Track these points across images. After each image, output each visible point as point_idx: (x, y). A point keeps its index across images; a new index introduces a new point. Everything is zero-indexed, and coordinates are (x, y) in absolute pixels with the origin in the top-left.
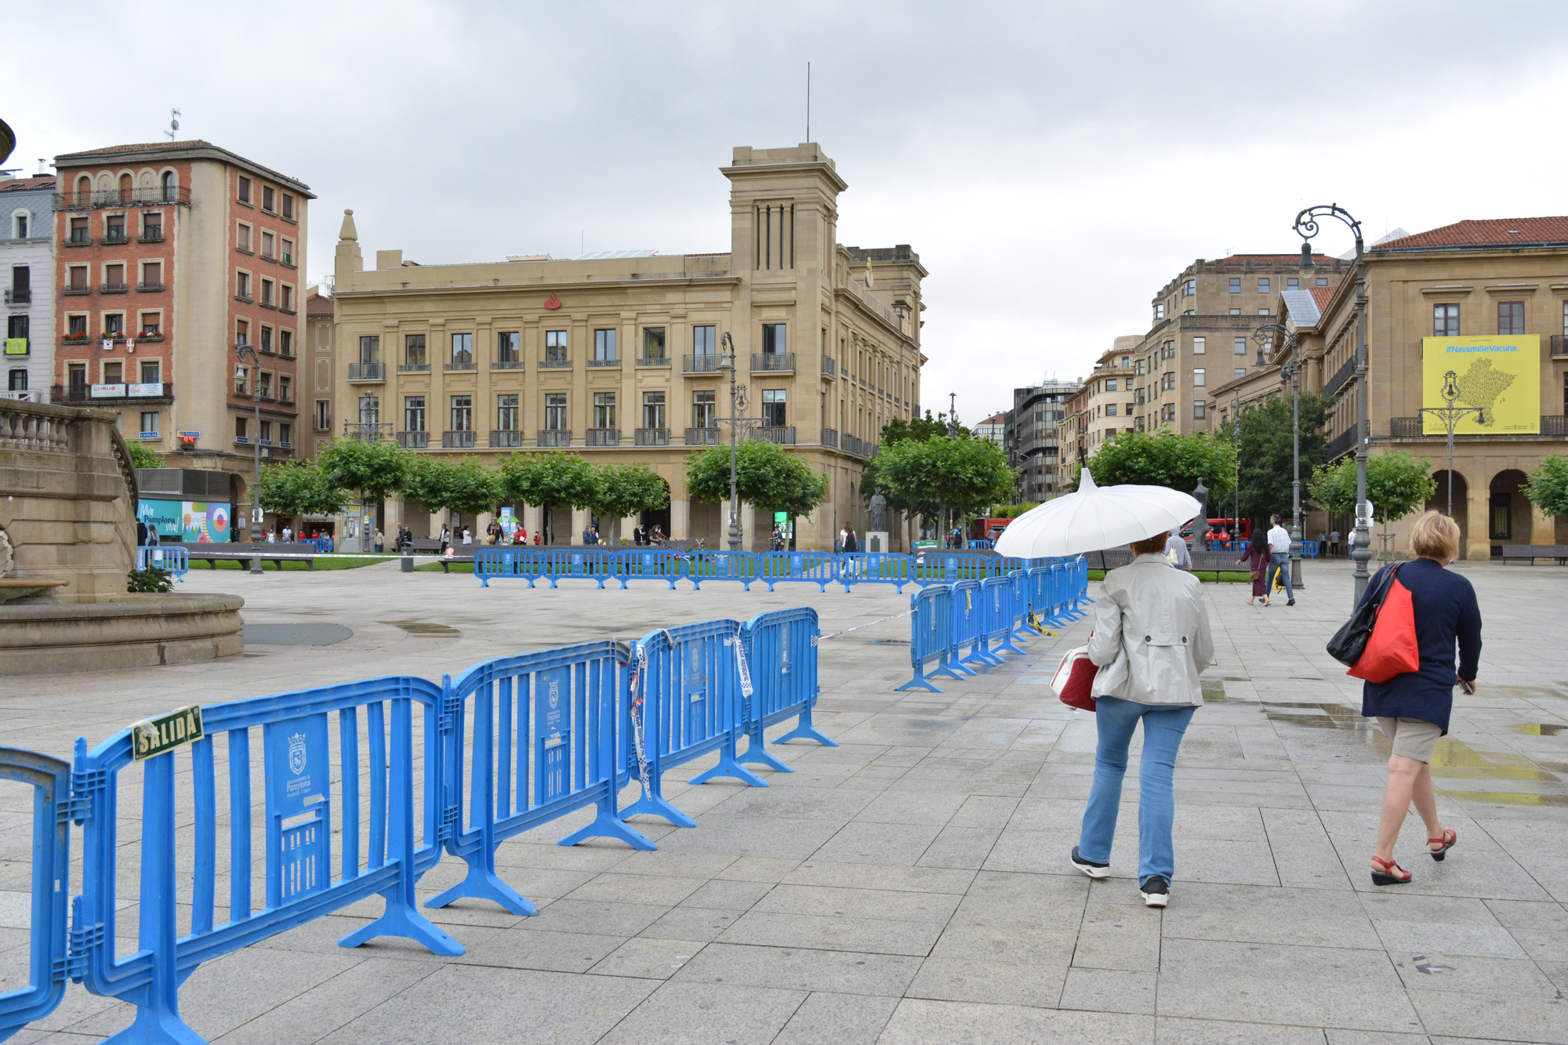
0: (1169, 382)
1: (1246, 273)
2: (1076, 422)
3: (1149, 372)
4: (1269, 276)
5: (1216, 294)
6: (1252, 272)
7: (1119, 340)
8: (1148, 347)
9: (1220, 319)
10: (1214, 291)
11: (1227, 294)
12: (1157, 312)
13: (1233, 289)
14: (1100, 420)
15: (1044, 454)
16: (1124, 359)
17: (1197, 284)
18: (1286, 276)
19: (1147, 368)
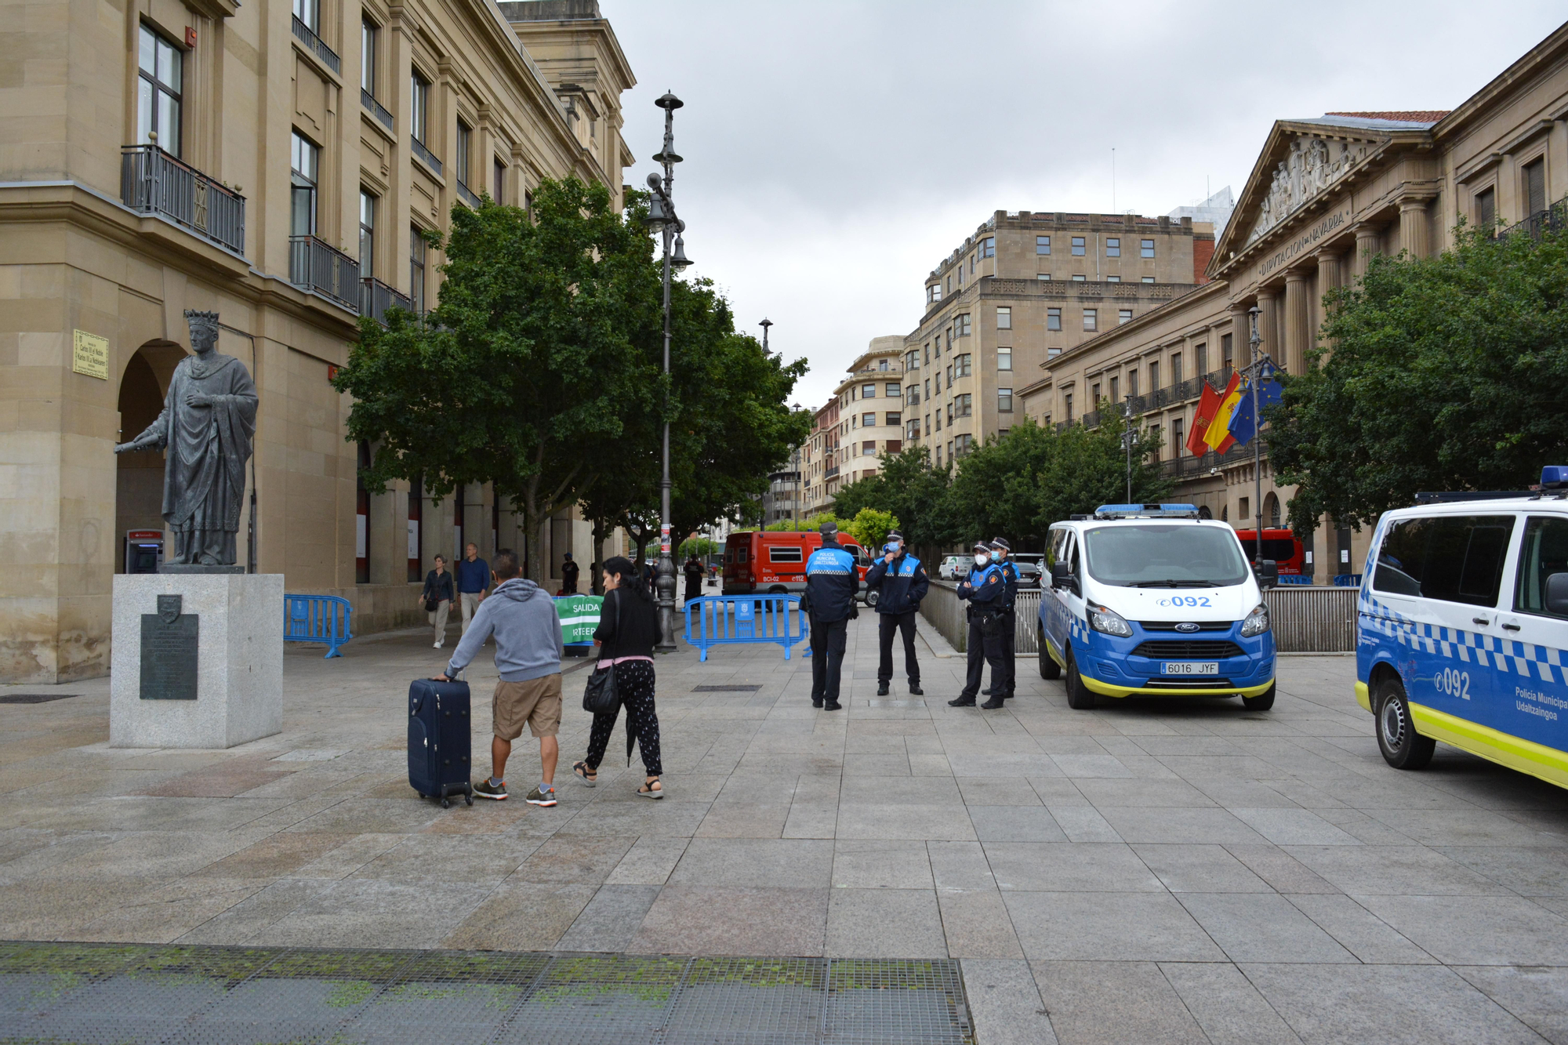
0: (963, 367)
1: (1057, 229)
2: (823, 439)
3: (927, 363)
4: (1084, 234)
5: (1021, 256)
6: (1064, 229)
7: (877, 341)
8: (924, 334)
9: (1029, 284)
10: (1019, 251)
11: (1034, 256)
12: (932, 293)
13: (1040, 250)
14: (856, 431)
15: (783, 479)
16: (881, 362)
17: (998, 242)
18: (1105, 235)
19: (923, 359)
